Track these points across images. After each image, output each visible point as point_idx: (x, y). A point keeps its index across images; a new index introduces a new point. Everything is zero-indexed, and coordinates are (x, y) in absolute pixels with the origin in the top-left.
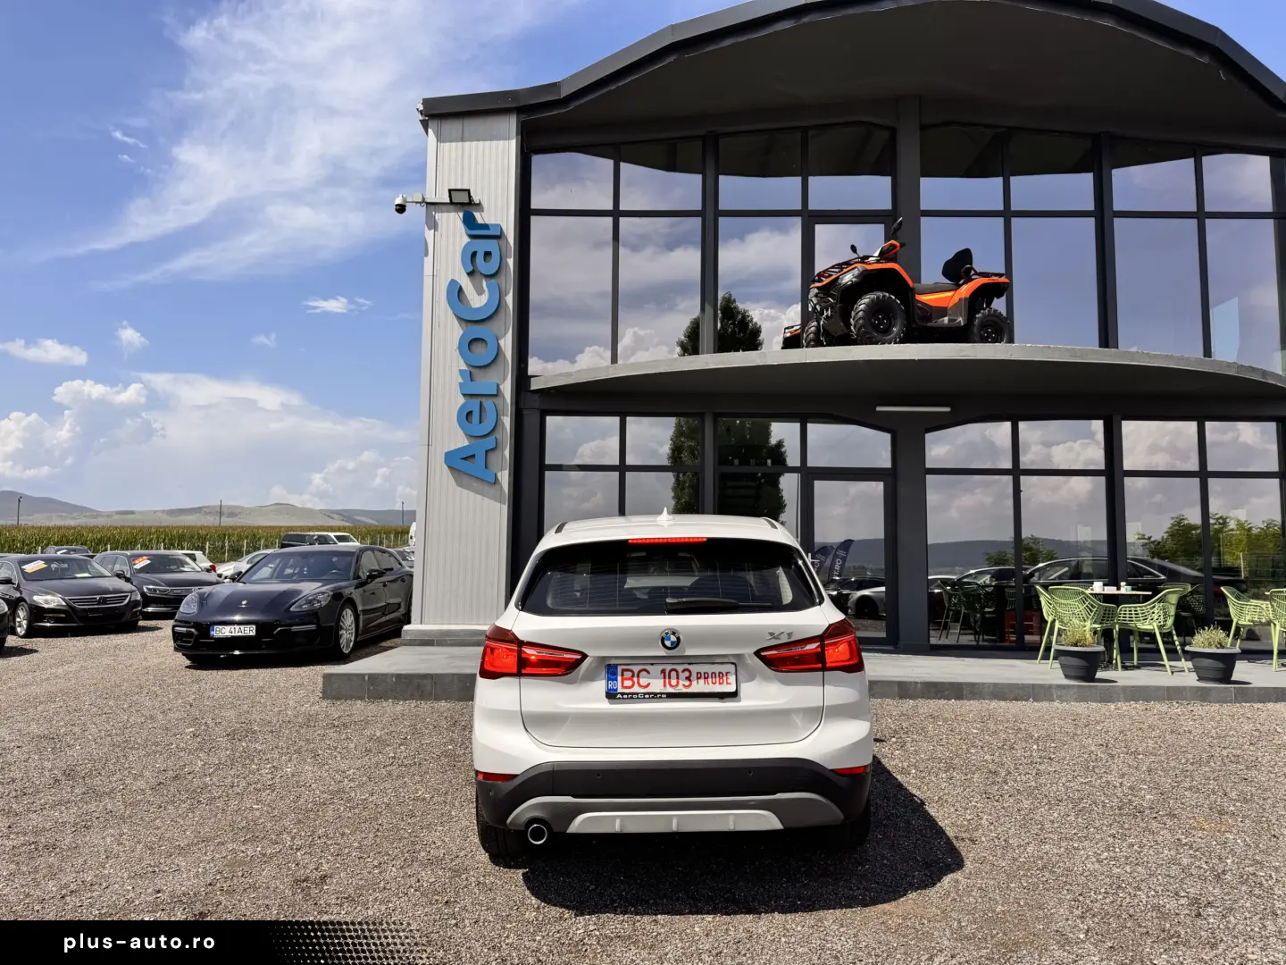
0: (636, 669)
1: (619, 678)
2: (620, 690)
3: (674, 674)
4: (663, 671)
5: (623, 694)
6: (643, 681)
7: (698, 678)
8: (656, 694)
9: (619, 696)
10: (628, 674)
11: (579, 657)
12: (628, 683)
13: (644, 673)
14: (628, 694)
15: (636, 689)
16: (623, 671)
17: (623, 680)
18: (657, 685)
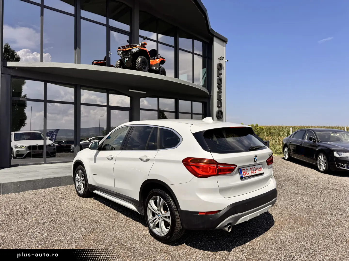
0: (245, 169)
1: (242, 172)
2: (243, 176)
3: (252, 169)
4: (250, 169)
5: (244, 177)
6: (247, 172)
7: (257, 170)
8: (250, 176)
9: (244, 178)
10: (244, 171)
11: (235, 167)
12: (244, 174)
13: (247, 170)
14: (245, 177)
15: (247, 175)
16: (243, 170)
17: (243, 173)
18: (250, 173)
